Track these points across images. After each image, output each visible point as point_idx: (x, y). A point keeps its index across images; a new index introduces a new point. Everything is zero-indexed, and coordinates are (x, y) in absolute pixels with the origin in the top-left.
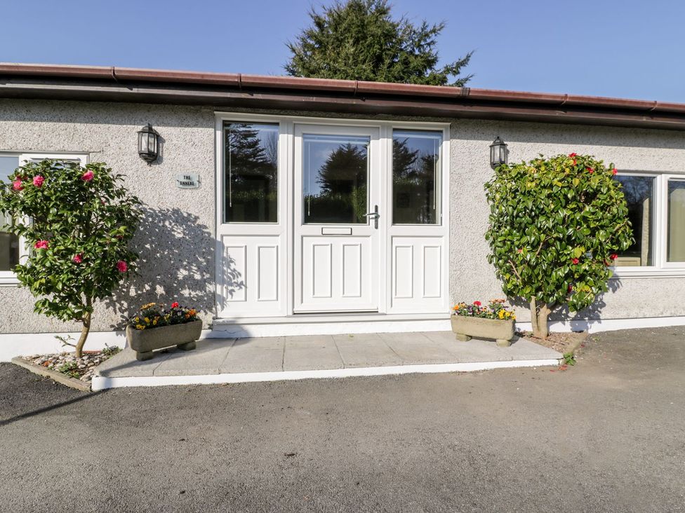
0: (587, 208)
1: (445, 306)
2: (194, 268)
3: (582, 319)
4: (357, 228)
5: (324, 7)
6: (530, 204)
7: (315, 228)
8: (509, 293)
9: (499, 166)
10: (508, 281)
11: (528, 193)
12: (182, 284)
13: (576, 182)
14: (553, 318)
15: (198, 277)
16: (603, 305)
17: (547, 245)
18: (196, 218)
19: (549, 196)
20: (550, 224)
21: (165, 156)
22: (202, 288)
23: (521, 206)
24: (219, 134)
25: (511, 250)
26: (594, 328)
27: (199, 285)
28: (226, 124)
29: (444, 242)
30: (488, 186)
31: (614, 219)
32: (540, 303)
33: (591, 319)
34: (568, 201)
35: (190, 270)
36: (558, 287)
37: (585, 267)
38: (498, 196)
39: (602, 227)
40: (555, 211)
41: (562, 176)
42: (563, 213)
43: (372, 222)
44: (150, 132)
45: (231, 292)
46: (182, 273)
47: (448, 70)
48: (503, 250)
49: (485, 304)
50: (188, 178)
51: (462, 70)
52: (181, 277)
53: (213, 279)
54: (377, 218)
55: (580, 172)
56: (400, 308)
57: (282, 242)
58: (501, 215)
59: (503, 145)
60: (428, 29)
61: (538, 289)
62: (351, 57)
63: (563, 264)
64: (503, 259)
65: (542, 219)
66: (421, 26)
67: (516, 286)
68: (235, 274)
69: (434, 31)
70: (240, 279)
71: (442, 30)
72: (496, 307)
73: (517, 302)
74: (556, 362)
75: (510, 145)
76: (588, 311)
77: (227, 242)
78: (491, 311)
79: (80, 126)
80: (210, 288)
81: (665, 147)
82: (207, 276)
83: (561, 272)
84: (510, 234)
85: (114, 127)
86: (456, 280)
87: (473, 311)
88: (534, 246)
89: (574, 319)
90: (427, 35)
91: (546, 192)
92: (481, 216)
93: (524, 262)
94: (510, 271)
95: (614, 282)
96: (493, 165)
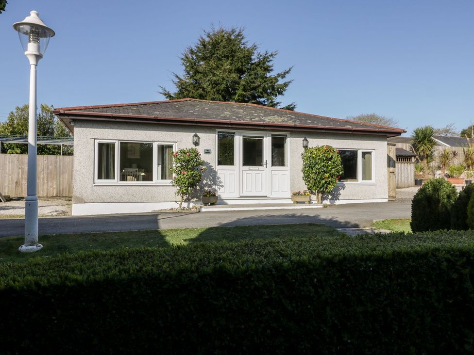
0: (330, 162)
1: (289, 194)
2: (208, 180)
3: (333, 200)
4: (260, 167)
5: (205, 31)
6: (314, 161)
7: (247, 167)
8: (309, 189)
9: (306, 147)
10: (309, 185)
11: (313, 158)
12: (205, 185)
13: (326, 155)
14: (323, 199)
15: (209, 183)
16: (340, 194)
17: (319, 173)
18: (209, 163)
19: (319, 159)
20: (319, 167)
21: (200, 143)
22: (211, 187)
23: (311, 162)
24: (217, 135)
25: (309, 175)
26: (337, 203)
27: (210, 186)
28: (219, 132)
29: (288, 173)
30: (302, 154)
31: (337, 165)
32: (318, 192)
33: (336, 200)
34: (324, 161)
35: (207, 181)
36: (323, 185)
37: (330, 179)
38: (305, 158)
39: (334, 168)
40: (320, 163)
41: (322, 153)
42: (322, 164)
43: (265, 166)
44: (196, 136)
45: (219, 188)
46: (205, 182)
47: (279, 75)
48: (307, 175)
49: (302, 192)
50: (208, 151)
51: (287, 75)
52: (204, 183)
53: (215, 184)
54: (266, 164)
55: (328, 152)
56: (274, 195)
57: (236, 172)
58: (306, 164)
59: (307, 140)
60: (268, 55)
61: (318, 187)
62: (227, 70)
63: (324, 179)
64: (307, 178)
65: (317, 165)
66: (265, 53)
67: (311, 186)
68: (220, 182)
69: (272, 55)
70: (222, 184)
71: (276, 56)
72: (305, 192)
73: (312, 193)
74: (321, 207)
75: (309, 139)
76: (335, 197)
77: (219, 172)
78: (303, 193)
79: (174, 133)
80: (214, 187)
81: (360, 140)
82: (212, 183)
83: (323, 182)
84: (309, 170)
85: (185, 133)
86: (292, 185)
87: (298, 194)
88: (316, 173)
89: (330, 200)
90: (268, 58)
91: (318, 158)
92: (300, 164)
93: (313, 178)
94: (309, 181)
95: (343, 187)
96: (304, 147)
